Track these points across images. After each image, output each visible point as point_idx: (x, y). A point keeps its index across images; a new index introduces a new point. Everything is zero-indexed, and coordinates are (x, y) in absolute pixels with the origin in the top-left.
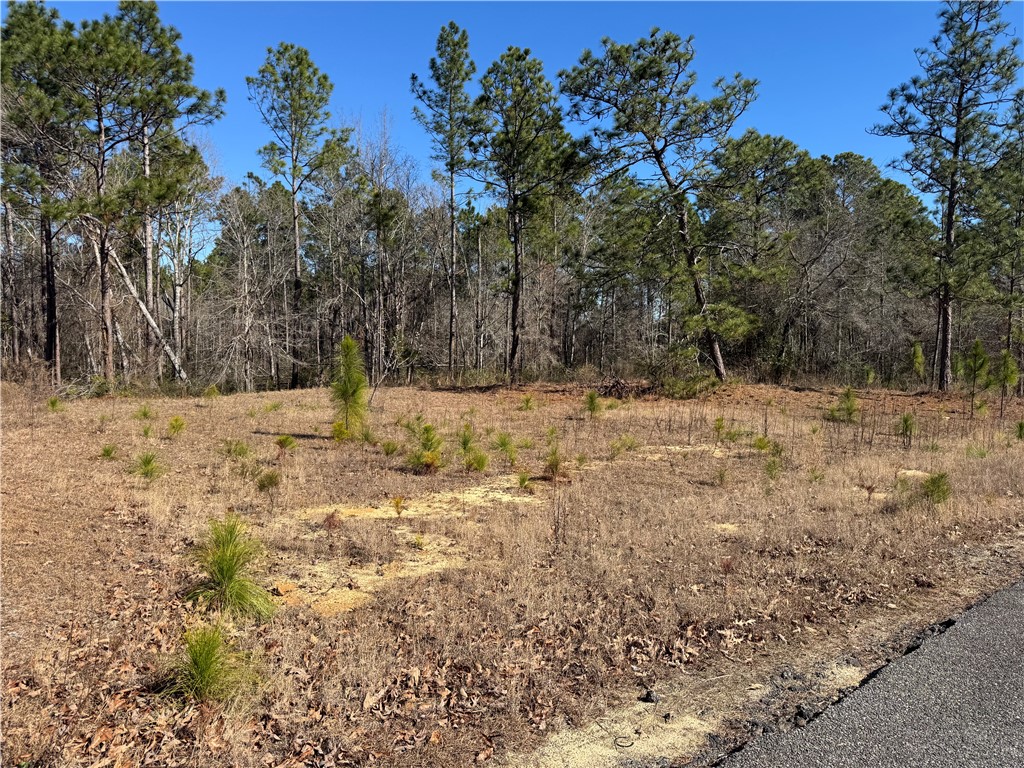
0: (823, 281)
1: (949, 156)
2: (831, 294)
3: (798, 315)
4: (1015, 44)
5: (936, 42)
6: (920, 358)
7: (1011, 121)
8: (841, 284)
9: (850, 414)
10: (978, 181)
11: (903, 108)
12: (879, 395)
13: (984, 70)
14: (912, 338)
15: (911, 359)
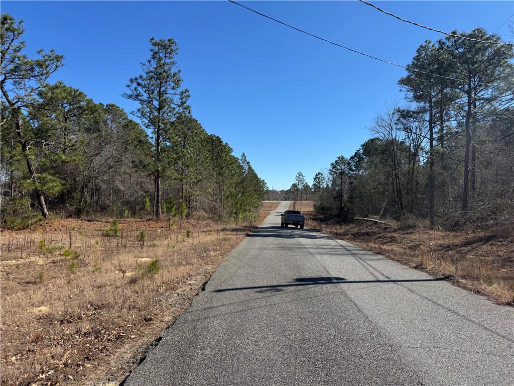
0: (101, 165)
1: (156, 114)
2: (105, 172)
3: (89, 182)
4: (179, 72)
5: (149, 62)
6: (148, 203)
7: (180, 104)
8: (110, 167)
9: (116, 232)
10: (168, 126)
11: (136, 88)
12: (130, 221)
13: (168, 80)
14: (144, 194)
15: (144, 203)
